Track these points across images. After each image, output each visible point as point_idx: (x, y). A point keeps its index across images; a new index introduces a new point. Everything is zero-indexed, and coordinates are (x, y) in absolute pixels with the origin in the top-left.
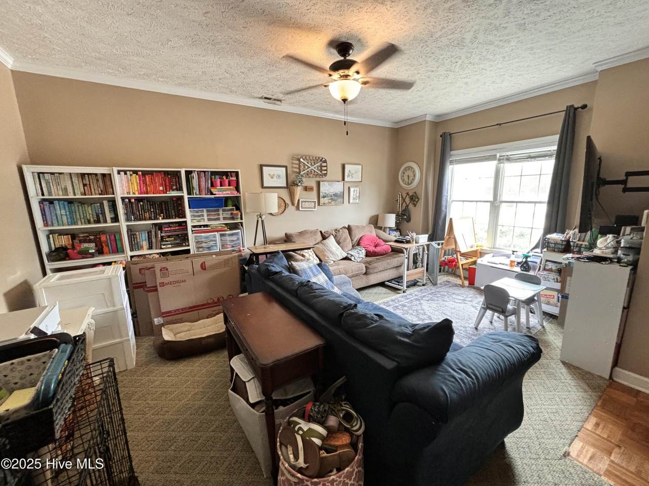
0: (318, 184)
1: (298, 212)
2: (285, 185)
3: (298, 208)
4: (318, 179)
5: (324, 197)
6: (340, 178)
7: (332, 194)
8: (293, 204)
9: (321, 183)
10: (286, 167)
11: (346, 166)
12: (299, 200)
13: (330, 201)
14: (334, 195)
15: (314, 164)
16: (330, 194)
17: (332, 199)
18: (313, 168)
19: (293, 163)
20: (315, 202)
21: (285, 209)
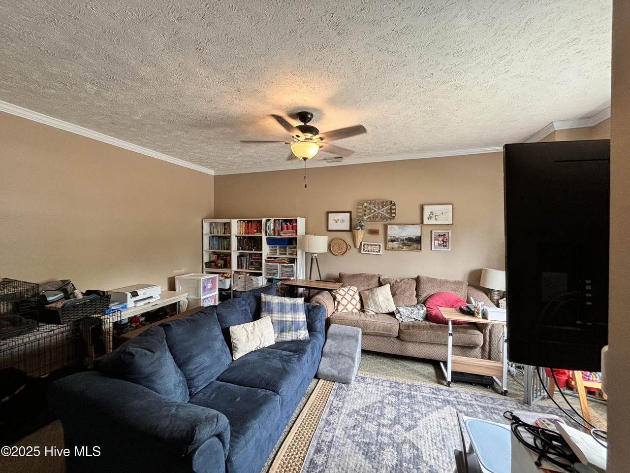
0: (386, 227)
1: (360, 254)
2: (348, 229)
3: (360, 251)
4: (386, 222)
5: (393, 241)
6: (418, 221)
7: (405, 238)
8: (355, 247)
9: (389, 226)
10: (350, 212)
11: (426, 207)
12: (361, 243)
13: (401, 246)
14: (406, 239)
15: (383, 207)
16: (402, 238)
17: (403, 244)
18: (380, 211)
19: (358, 209)
20: (380, 245)
21: (346, 251)
